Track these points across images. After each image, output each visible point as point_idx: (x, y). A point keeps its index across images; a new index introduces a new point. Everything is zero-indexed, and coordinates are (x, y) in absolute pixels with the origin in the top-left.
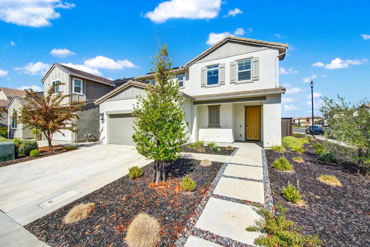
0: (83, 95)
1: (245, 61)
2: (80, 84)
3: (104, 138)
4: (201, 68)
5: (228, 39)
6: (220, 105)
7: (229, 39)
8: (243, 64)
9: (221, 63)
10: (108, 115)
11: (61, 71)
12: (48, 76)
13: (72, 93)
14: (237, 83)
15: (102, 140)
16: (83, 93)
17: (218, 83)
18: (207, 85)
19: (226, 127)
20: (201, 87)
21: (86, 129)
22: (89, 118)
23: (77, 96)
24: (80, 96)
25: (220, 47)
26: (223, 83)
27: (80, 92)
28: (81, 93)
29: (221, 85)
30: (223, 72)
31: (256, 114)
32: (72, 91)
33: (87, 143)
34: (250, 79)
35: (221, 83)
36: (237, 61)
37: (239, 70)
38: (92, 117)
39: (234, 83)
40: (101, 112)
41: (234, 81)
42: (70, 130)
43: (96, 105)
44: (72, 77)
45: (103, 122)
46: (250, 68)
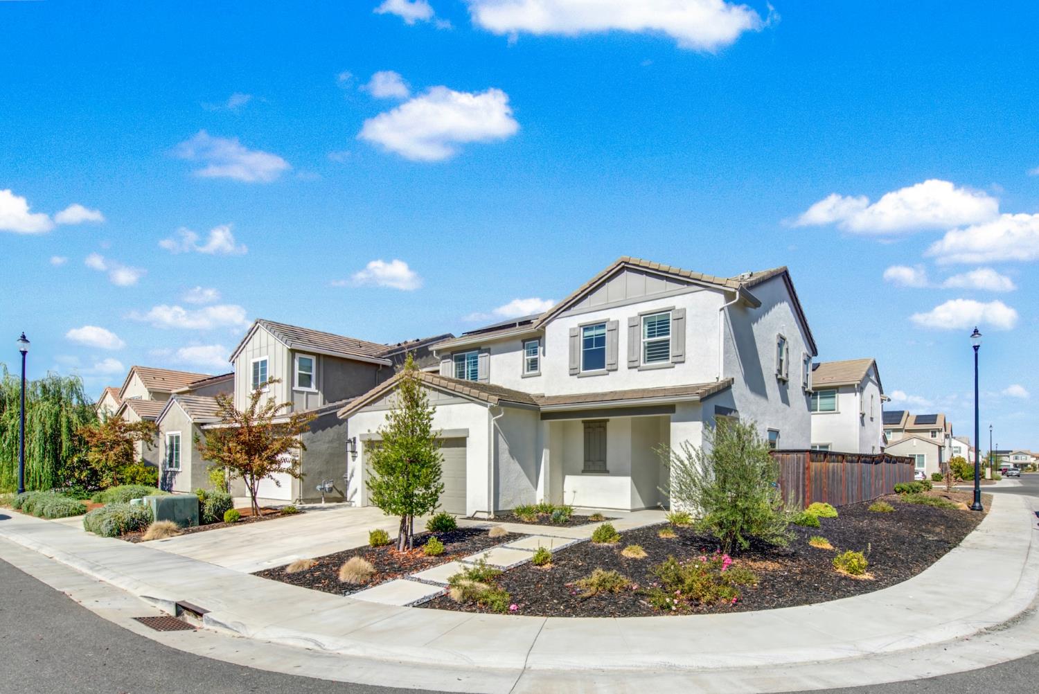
0: (317, 391)
1: (657, 316)
2: (311, 367)
3: (356, 491)
4: (570, 329)
5: (623, 264)
6: (608, 420)
7: (626, 263)
8: (655, 322)
9: (611, 320)
10: (364, 442)
11: (272, 339)
12: (244, 350)
13: (294, 389)
14: (641, 369)
15: (352, 496)
16: (318, 387)
17: (604, 367)
18: (582, 371)
19: (619, 473)
20: (571, 375)
21: (320, 473)
22: (328, 447)
23: (305, 395)
24: (309, 396)
25: (608, 282)
26: (614, 367)
27: (309, 386)
28: (313, 389)
29: (609, 371)
30: (615, 341)
32: (293, 385)
33: (323, 504)
34: (668, 358)
35: (610, 367)
36: (641, 315)
37: (649, 337)
38: (335, 444)
39: (636, 367)
40: (350, 437)
41: (636, 364)
42: (289, 473)
43: (342, 419)
44: (293, 352)
45: (354, 458)
46: (668, 334)
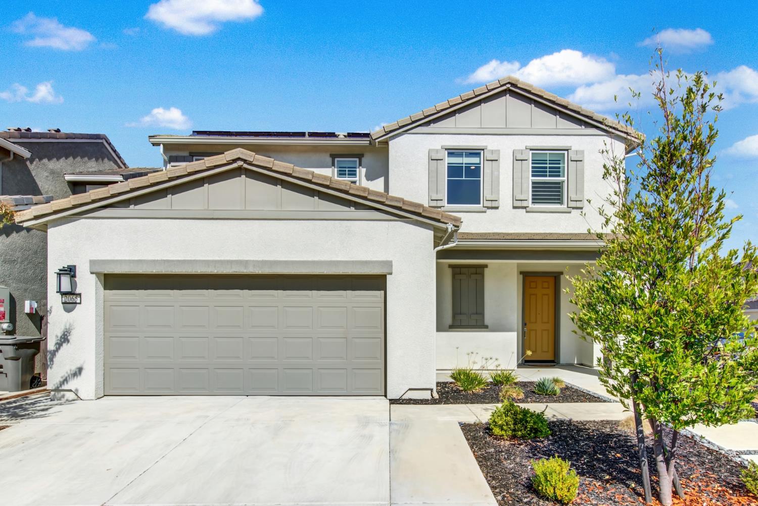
1: (550, 154)
4: (431, 151)
5: (509, 86)
6: (486, 266)
7: (513, 85)
8: (547, 161)
9: (489, 148)
14: (531, 210)
17: (479, 203)
18: (446, 205)
25: (485, 103)
26: (494, 204)
29: (486, 208)
30: (496, 173)
31: (547, 295)
34: (561, 203)
35: (489, 204)
36: (531, 150)
37: (533, 176)
39: (525, 208)
41: (524, 204)
46: (561, 176)
